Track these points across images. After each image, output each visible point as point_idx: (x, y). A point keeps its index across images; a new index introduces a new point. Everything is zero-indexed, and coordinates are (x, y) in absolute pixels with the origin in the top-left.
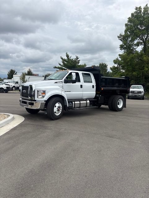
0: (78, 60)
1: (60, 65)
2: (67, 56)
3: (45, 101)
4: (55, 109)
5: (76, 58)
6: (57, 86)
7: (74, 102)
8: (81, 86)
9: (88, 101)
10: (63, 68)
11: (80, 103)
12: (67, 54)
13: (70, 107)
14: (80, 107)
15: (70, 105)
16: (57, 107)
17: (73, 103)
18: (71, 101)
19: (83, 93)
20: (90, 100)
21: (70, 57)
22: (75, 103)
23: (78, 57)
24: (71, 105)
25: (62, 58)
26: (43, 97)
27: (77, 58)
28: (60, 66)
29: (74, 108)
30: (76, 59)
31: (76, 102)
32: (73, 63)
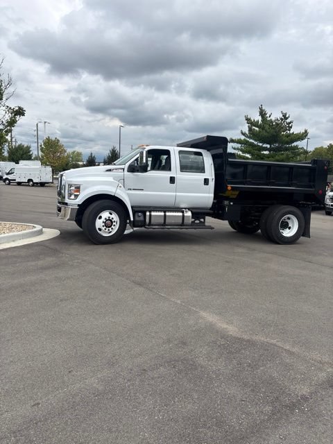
0: (288, 121)
1: (243, 134)
2: (262, 114)
3: (79, 205)
4: (99, 223)
5: (281, 116)
6: (109, 178)
7: (150, 212)
8: (172, 180)
9: (189, 214)
10: (251, 141)
11: (165, 215)
12: (261, 109)
13: (138, 221)
14: (165, 224)
15: (137, 218)
16: (103, 219)
17: (148, 213)
18: (140, 210)
19: (177, 194)
20: (194, 211)
21: (268, 115)
22: (150, 215)
23: (286, 114)
24: (142, 218)
25: (248, 120)
26: (76, 196)
27: (285, 117)
28: (243, 138)
29: (150, 224)
30: (282, 119)
31: (153, 213)
32: (274, 128)
